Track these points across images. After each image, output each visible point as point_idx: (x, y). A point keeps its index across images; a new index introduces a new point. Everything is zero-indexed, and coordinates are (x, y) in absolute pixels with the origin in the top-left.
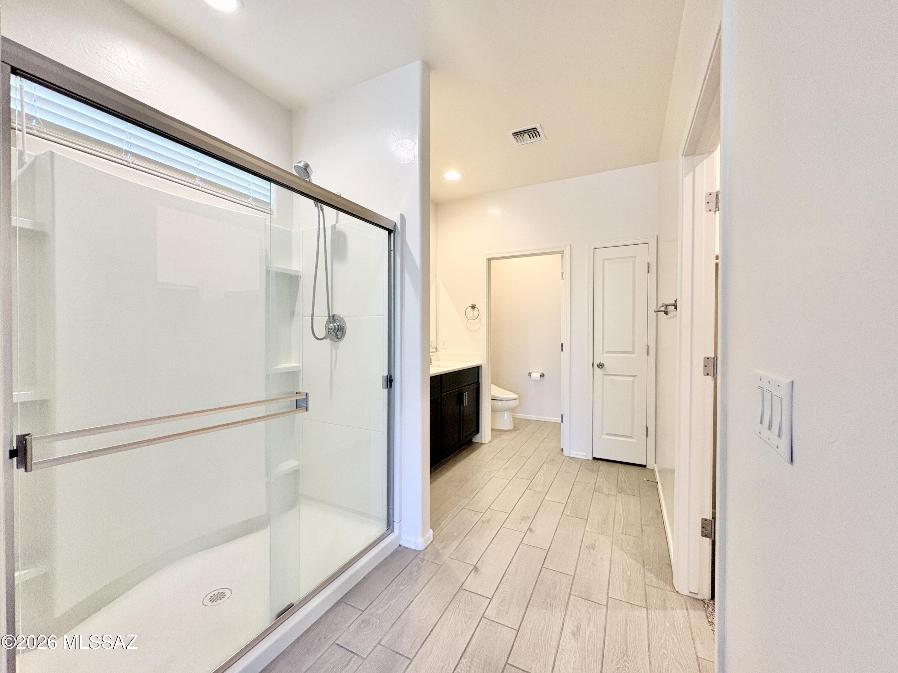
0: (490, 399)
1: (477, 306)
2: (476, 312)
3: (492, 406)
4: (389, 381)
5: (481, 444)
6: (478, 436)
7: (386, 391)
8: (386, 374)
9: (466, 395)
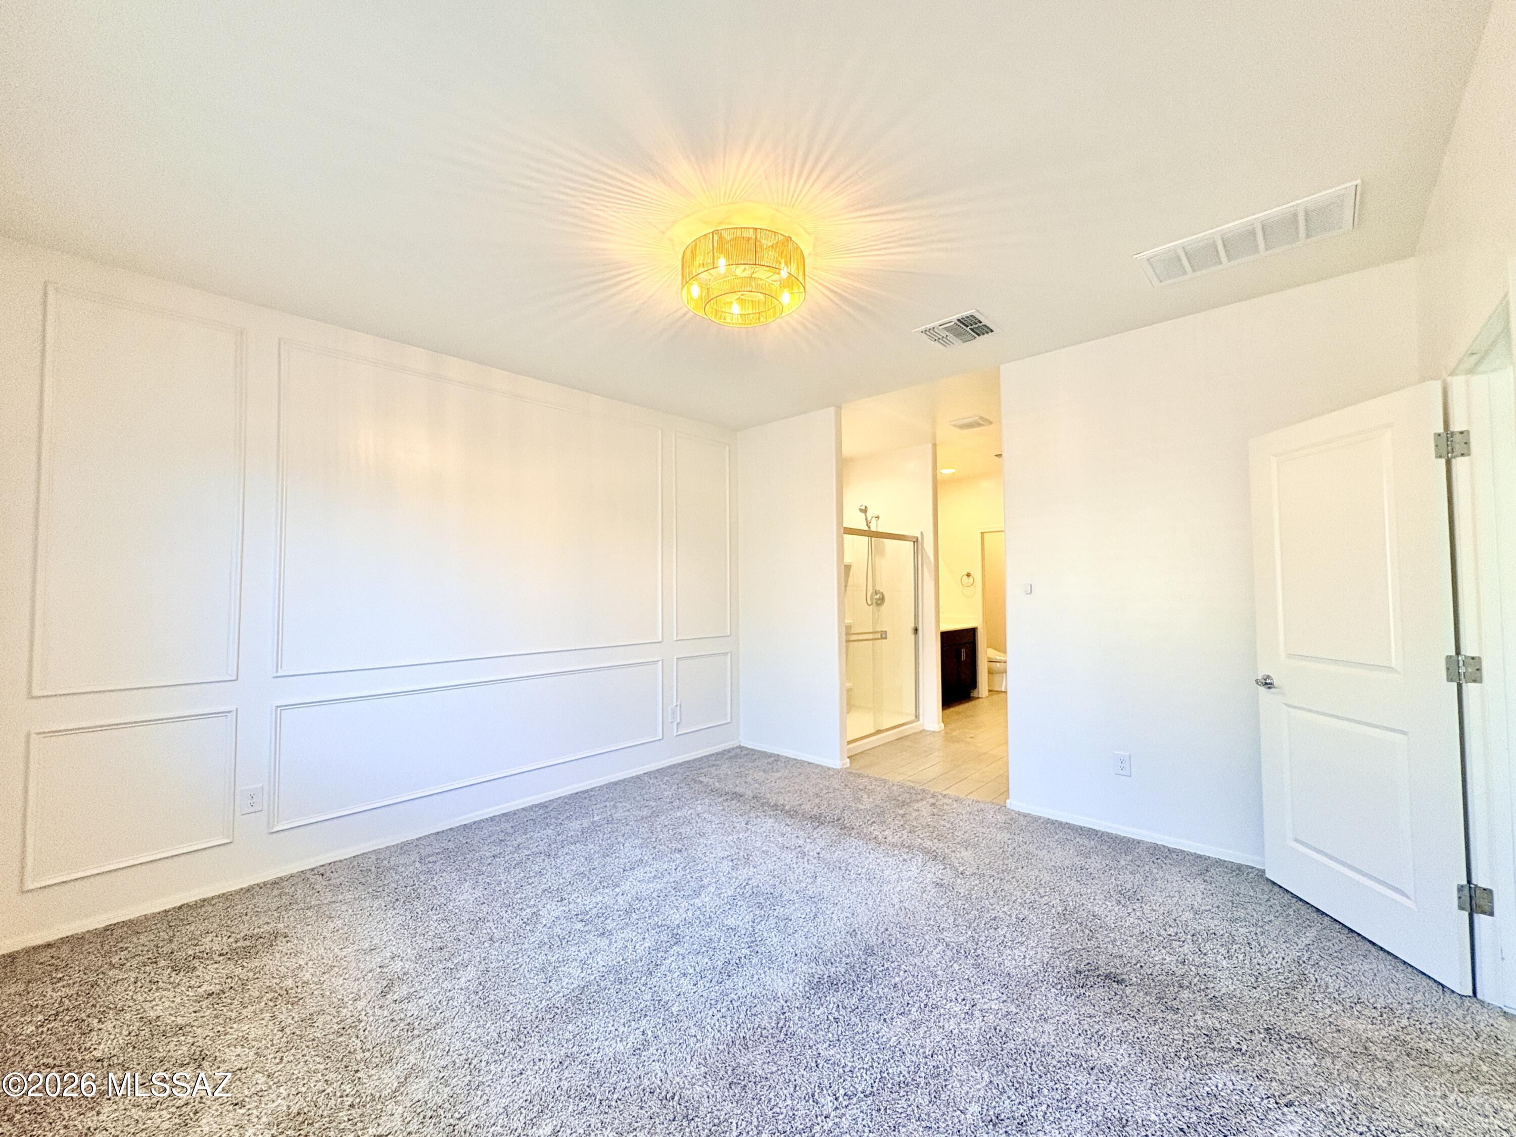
0: (986, 661)
1: (972, 574)
2: (971, 580)
3: (988, 669)
4: (916, 630)
5: (978, 698)
6: (976, 691)
7: (913, 636)
8: (913, 625)
9: (963, 651)
